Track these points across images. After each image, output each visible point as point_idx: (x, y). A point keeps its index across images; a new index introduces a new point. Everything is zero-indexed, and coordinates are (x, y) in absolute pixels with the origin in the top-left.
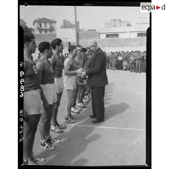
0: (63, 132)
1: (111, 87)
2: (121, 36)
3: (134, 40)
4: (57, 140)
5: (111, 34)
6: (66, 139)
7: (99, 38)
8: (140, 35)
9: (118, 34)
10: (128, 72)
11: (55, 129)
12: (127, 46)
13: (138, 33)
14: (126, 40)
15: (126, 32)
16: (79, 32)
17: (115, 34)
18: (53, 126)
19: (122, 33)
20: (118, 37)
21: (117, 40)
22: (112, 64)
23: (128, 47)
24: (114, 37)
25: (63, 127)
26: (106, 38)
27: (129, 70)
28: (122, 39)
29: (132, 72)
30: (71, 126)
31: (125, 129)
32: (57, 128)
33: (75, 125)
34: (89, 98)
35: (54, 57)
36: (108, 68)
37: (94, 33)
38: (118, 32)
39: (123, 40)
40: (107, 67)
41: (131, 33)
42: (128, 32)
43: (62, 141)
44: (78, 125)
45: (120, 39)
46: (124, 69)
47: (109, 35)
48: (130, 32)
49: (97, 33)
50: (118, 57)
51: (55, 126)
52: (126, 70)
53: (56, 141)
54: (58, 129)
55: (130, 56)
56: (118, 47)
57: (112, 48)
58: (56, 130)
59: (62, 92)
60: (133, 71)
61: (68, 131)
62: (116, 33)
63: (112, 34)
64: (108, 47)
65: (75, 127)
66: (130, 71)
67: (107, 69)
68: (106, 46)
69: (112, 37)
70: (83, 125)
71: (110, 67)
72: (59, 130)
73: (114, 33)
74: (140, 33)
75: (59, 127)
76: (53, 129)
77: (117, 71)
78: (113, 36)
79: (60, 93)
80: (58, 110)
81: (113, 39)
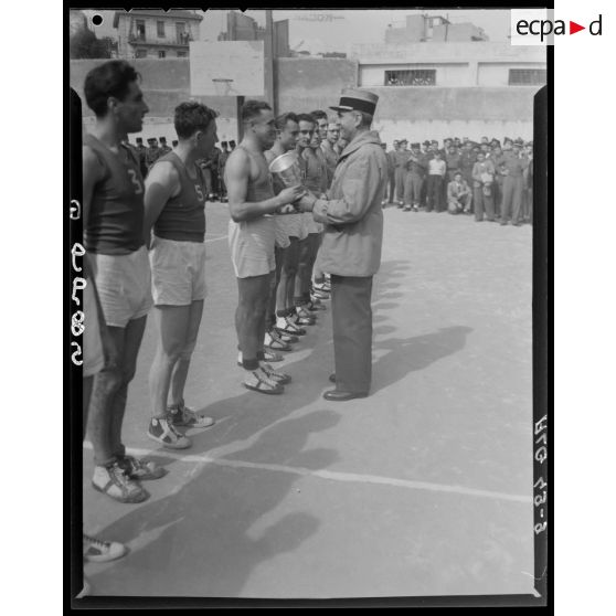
0: (143, 500)
1: (392, 280)
2: (443, 78)
3: (497, 96)
4: (108, 545)
5: (403, 72)
6: (155, 533)
7: (359, 85)
8: (518, 76)
9: (433, 72)
10: (467, 221)
11: (109, 484)
12: (467, 120)
13: (512, 71)
14: (464, 94)
15: (467, 64)
16: (280, 59)
17: (423, 71)
18: (104, 469)
19: (448, 69)
20: (433, 82)
21: (429, 92)
22: (403, 188)
23: (472, 122)
24: (419, 83)
25: (148, 470)
26: (386, 84)
27: (471, 211)
28: (448, 90)
29: (481, 220)
30: (194, 463)
31: (434, 487)
32: (120, 478)
33: (211, 460)
34: (298, 327)
35: (94, 151)
36: (391, 202)
37: (337, 62)
38: (433, 64)
39: (451, 97)
40: (386, 197)
41: (483, 68)
42: (473, 66)
43: (135, 545)
44: (225, 462)
45: (440, 91)
46: (452, 206)
47: (399, 72)
48: (480, 64)
49: (351, 65)
50: (429, 159)
51: (109, 468)
52: (459, 211)
53: (103, 548)
54: (121, 486)
55: (477, 161)
56: (431, 121)
57: (409, 124)
58: (115, 490)
59: (145, 317)
60: (485, 216)
61: (175, 490)
62: (422, 64)
63: (408, 72)
64: (390, 122)
65: (209, 470)
66: (473, 217)
67: (384, 206)
68: (384, 118)
69: (411, 83)
70: (249, 460)
71: (395, 200)
72: (125, 490)
73: (417, 64)
74: (518, 71)
75: (128, 472)
76: (102, 485)
77: (423, 214)
78: (413, 79)
79: (131, 322)
80: (125, 397)
81: (414, 90)
